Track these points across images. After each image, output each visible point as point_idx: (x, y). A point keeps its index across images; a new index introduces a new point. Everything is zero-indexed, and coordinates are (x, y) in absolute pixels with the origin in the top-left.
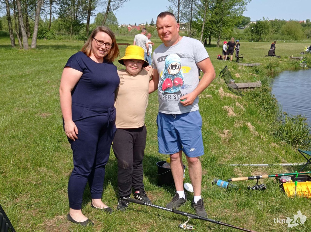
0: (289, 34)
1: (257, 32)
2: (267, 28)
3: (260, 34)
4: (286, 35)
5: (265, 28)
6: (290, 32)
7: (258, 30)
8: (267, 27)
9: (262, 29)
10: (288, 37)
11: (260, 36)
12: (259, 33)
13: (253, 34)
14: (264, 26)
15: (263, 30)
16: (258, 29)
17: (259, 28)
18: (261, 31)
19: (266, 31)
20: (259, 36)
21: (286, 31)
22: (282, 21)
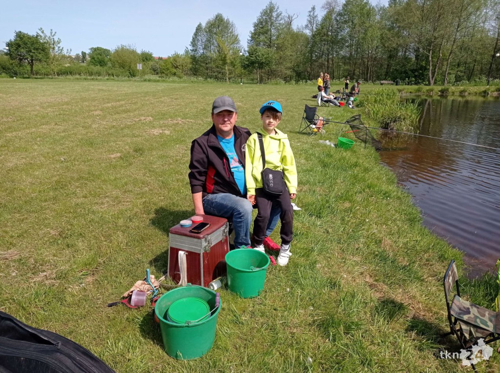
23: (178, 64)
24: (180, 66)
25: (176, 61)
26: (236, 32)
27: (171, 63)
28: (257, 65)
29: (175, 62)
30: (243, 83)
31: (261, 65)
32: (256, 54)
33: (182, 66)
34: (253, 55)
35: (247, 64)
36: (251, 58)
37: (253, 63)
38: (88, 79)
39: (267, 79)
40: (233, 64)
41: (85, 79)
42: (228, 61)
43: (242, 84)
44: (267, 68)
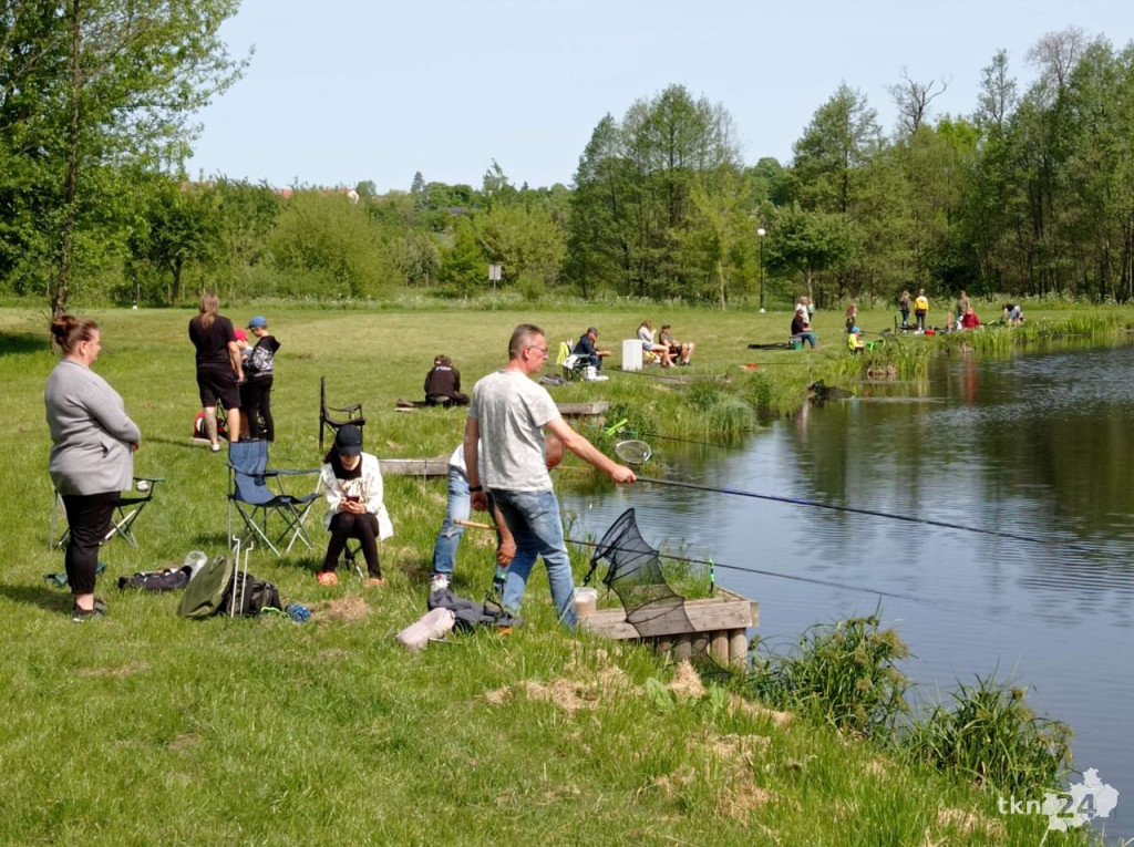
0: (314, 260)
1: (162, 253)
2: (214, 231)
3: (173, 262)
4: (300, 270)
5: (201, 231)
6: (320, 252)
7: (166, 241)
8: (211, 227)
9: (188, 237)
10: (309, 278)
11: (177, 275)
12: (167, 259)
13: (136, 264)
14: (196, 220)
15: (193, 244)
16: (164, 234)
17: (170, 229)
18: (181, 244)
19: (210, 248)
20: (171, 274)
21: (298, 245)
22: (254, 189)
23: (504, 247)
24: (509, 251)
25: (495, 236)
26: (730, 137)
27: (479, 242)
28: (805, 260)
29: (490, 239)
30: (768, 310)
31: (818, 259)
32: (802, 231)
33: (519, 251)
34: (793, 233)
35: (777, 258)
36: (789, 243)
37: (793, 255)
38: (331, 308)
39: (836, 296)
40: (737, 258)
41: (324, 308)
42: (725, 252)
43: (763, 310)
44: (834, 268)
